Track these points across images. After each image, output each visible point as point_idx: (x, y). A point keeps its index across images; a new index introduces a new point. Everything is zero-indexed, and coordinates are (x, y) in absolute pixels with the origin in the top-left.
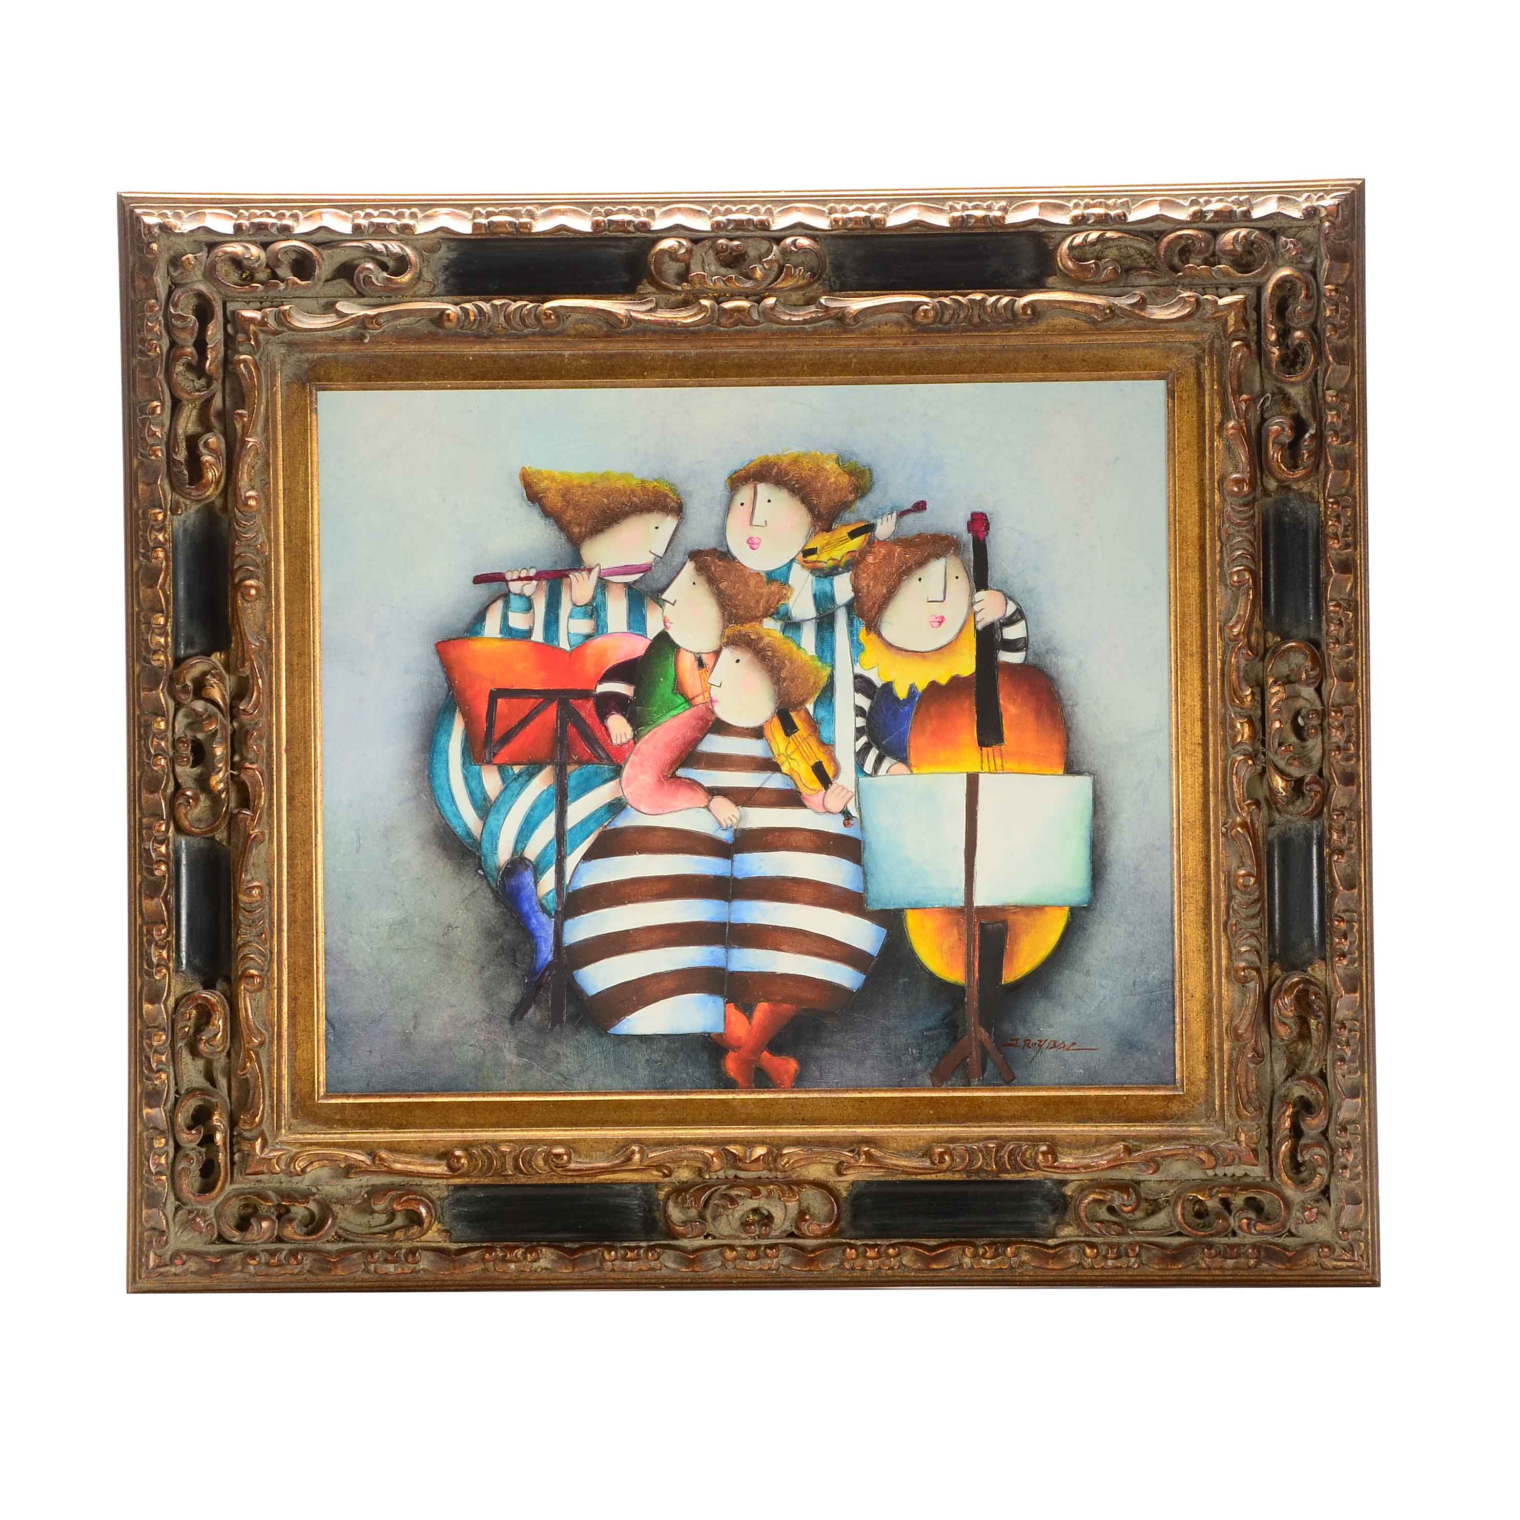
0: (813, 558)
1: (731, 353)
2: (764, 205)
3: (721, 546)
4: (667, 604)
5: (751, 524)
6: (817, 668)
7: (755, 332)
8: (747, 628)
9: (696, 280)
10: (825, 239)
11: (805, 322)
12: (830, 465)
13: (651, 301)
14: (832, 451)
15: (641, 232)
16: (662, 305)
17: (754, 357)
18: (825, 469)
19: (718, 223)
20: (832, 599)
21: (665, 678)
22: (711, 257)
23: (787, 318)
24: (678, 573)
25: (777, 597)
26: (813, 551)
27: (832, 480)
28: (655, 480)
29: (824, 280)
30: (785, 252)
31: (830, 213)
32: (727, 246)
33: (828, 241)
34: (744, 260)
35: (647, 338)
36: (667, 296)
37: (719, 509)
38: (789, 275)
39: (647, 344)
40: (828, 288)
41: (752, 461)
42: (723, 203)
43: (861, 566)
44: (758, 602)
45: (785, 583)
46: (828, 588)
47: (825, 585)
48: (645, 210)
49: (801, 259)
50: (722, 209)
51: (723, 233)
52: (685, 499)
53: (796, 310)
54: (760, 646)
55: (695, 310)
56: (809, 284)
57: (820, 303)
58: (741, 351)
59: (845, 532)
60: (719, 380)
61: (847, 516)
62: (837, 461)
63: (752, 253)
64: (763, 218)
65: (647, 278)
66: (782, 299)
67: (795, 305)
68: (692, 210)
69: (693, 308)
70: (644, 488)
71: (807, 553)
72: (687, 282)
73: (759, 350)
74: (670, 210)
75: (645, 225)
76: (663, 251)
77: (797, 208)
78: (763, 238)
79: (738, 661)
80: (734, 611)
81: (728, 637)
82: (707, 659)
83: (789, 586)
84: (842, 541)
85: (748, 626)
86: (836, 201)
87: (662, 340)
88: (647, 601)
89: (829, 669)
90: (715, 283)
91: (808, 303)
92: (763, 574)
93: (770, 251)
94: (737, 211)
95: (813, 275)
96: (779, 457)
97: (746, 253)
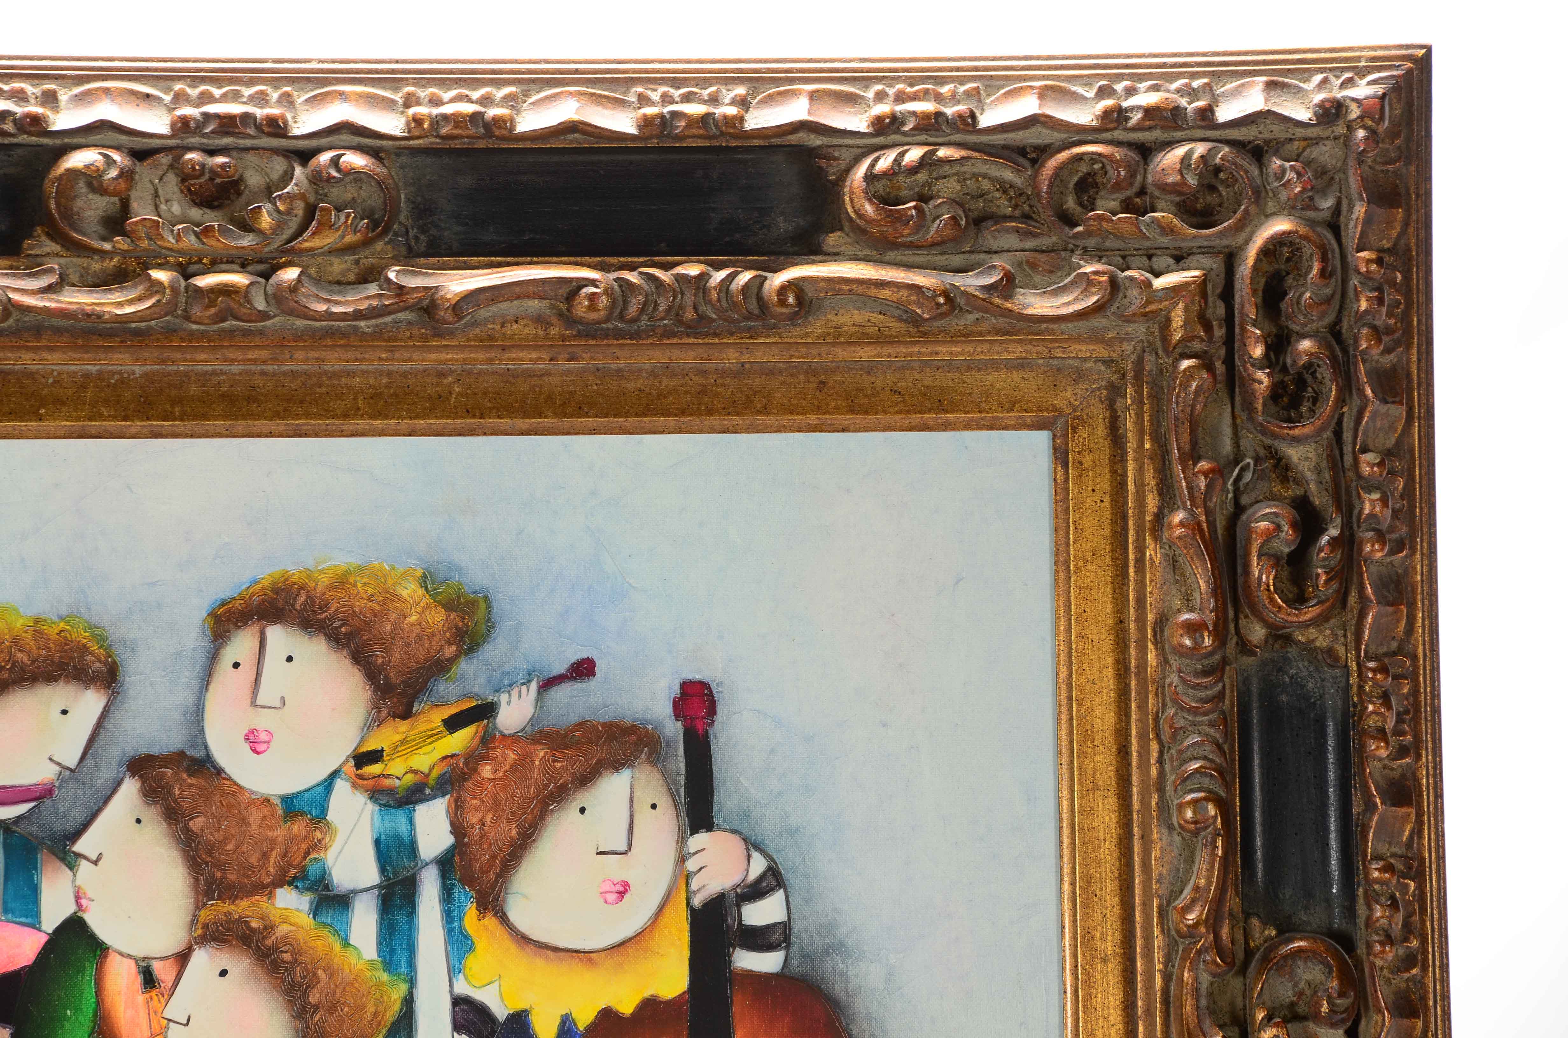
0: (375, 769)
1: (214, 373)
2: (276, 88)
3: (193, 746)
4: (84, 863)
5: (253, 704)
6: (379, 985)
7: (261, 333)
8: (242, 907)
9: (141, 231)
10: (398, 155)
11: (358, 315)
12: (410, 590)
13: (51, 271)
14: (412, 562)
15: (30, 134)
16: (74, 278)
17: (258, 381)
18: (399, 598)
19: (184, 122)
20: (412, 848)
21: (77, 1010)
22: (171, 186)
23: (322, 307)
24: (107, 800)
25: (304, 846)
26: (375, 756)
27: (414, 618)
28: (61, 618)
29: (396, 234)
30: (317, 179)
31: (407, 105)
32: (203, 166)
33: (404, 159)
34: (239, 194)
35: (43, 343)
36: (84, 262)
37: (189, 675)
38: (326, 225)
39: (46, 355)
40: (404, 250)
41: (256, 582)
42: (195, 81)
43: (469, 784)
44: (265, 856)
45: (320, 819)
46: (403, 827)
47: (399, 821)
48: (37, 91)
49: (349, 193)
50: (194, 92)
51: (194, 140)
52: (123, 656)
53: (340, 293)
54: (269, 942)
55: (139, 290)
56: (366, 243)
57: (389, 281)
58: (235, 368)
59: (437, 718)
60: (190, 425)
61: (441, 688)
62: (424, 581)
63: (254, 179)
64: (275, 111)
65: (41, 224)
66: (312, 271)
67: (339, 283)
68: (133, 93)
69: (135, 286)
70: (38, 634)
71: (363, 759)
72: (124, 234)
73: (270, 368)
74: (88, 93)
75: (36, 120)
76: (73, 173)
77: (341, 94)
78: (276, 151)
79: (223, 973)
80: (218, 874)
81: (205, 926)
82: (163, 972)
83: (328, 825)
84: (432, 736)
85: (244, 903)
86: (417, 83)
87: (75, 347)
88: (42, 856)
89: (403, 988)
90: (178, 238)
91: (364, 279)
92: (277, 801)
93: (287, 177)
94: (224, 98)
95: (374, 224)
96: (309, 573)
97: (241, 179)
